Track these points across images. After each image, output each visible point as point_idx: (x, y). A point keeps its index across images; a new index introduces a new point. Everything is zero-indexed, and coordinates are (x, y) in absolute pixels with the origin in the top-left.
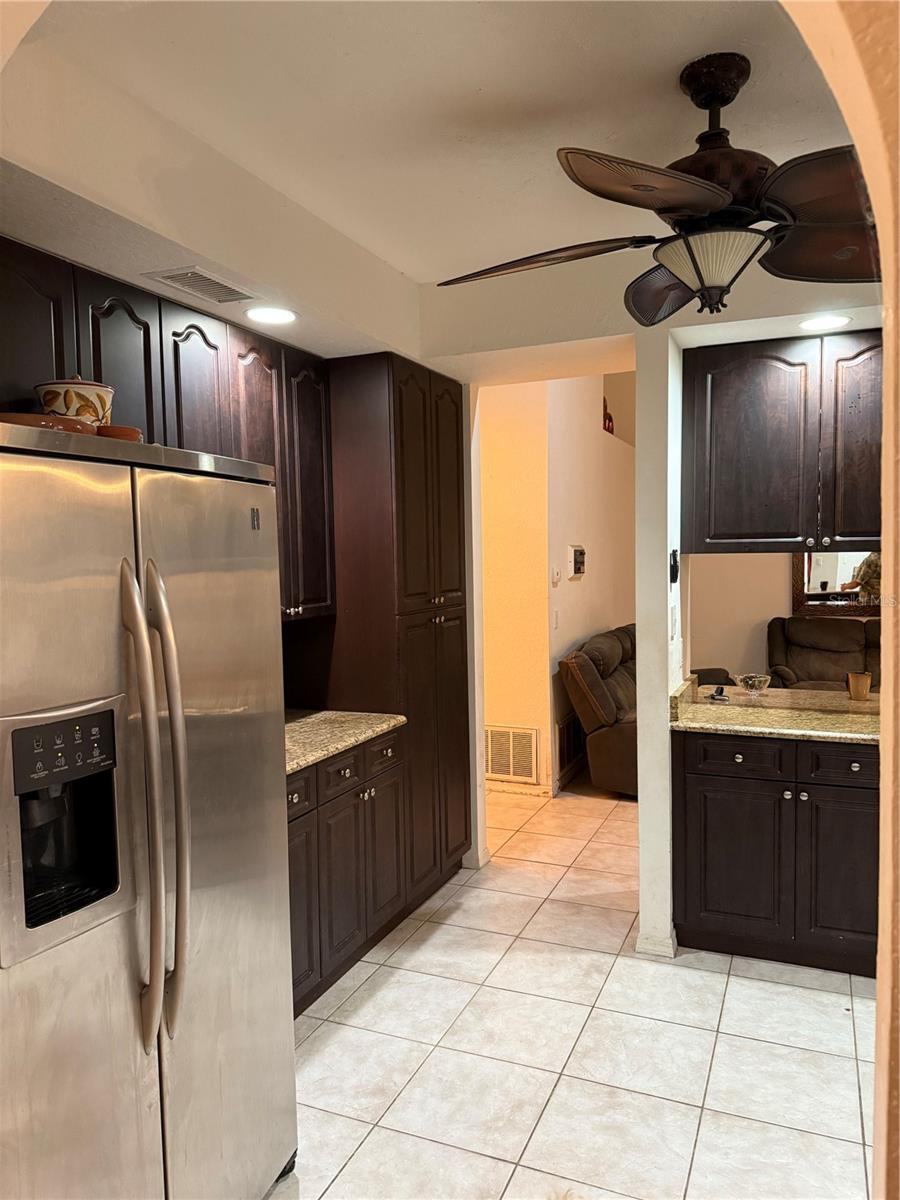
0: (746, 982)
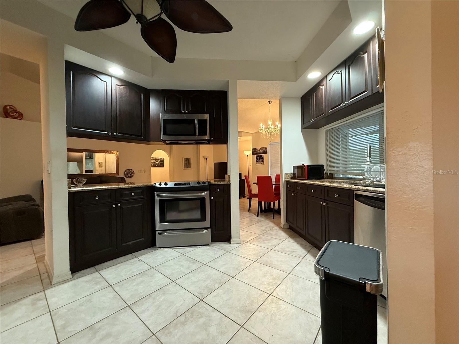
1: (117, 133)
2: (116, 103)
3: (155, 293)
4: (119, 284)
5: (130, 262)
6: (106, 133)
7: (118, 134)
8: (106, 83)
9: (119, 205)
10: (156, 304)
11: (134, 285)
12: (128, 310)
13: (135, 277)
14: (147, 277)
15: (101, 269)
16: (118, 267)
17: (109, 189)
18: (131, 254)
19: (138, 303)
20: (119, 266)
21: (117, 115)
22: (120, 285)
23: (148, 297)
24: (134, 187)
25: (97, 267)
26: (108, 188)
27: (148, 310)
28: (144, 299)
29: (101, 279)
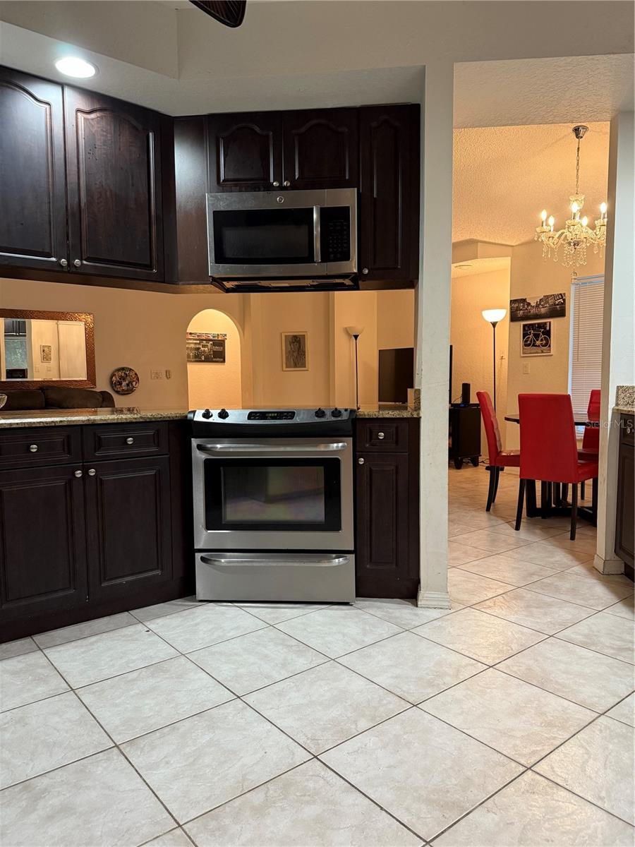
0: (59, 648)
1: (81, 260)
2: (79, 168)
3: (187, 723)
4: (96, 688)
5: (123, 634)
6: (54, 259)
7: (85, 262)
8: (48, 107)
9: (92, 472)
10: (188, 750)
11: (132, 697)
12: (115, 757)
13: (135, 675)
14: (167, 678)
15: (49, 645)
16: (92, 644)
17: (65, 424)
18: (126, 613)
19: (142, 743)
20: (96, 642)
21: (83, 205)
22: (96, 691)
23: (167, 729)
24: (134, 421)
25: (39, 638)
26: (61, 421)
27: (167, 763)
28: (158, 734)
29: (49, 671)
